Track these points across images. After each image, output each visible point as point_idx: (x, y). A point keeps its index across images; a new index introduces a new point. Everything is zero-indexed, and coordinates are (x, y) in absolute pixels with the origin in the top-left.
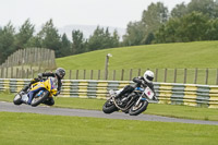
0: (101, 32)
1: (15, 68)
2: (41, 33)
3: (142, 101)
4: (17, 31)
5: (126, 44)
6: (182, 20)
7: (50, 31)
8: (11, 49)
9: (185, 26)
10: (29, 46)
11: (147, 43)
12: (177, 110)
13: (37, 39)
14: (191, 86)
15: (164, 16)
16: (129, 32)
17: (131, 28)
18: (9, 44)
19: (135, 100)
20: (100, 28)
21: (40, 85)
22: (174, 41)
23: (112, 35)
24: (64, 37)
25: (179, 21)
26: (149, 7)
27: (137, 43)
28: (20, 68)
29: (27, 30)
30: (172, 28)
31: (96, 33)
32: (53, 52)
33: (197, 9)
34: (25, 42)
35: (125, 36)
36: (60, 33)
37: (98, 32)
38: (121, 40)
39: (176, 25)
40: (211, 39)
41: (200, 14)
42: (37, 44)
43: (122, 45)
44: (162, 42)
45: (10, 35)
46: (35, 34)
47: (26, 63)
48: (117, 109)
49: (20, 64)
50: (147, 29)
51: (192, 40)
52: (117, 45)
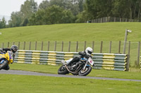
3: (87, 67)
5: (11, 26)
6: (46, 11)
9: (48, 14)
11: (24, 25)
12: (43, 68)
14: (52, 53)
15: (35, 8)
16: (12, 18)
17: (14, 16)
19: (82, 66)
21: (2, 56)
22: (41, 24)
23: (1, 20)
25: (44, 11)
26: (25, 3)
27: (18, 25)
30: (40, 16)
33: (56, 4)
35: (10, 21)
38: (7, 23)
39: (43, 14)
40: (65, 23)
41: (58, 7)
43: (8, 27)
44: (33, 25)
48: (67, 73)
50: (24, 17)
51: (53, 23)
52: (5, 27)
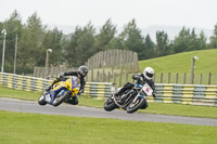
0: (187, 33)
1: (95, 71)
2: (123, 34)
4: (98, 32)
5: (214, 46)
7: (133, 31)
8: (91, 50)
10: (110, 48)
13: (119, 41)
16: (216, 33)
18: (89, 46)
19: (133, 97)
20: (186, 29)
21: (62, 84)
23: (198, 37)
24: (148, 38)
28: (101, 71)
29: (108, 30)
31: (181, 34)
32: (135, 54)
34: (106, 43)
35: (212, 38)
36: (144, 35)
37: (184, 33)
38: (208, 42)
42: (119, 45)
43: (209, 47)
45: (90, 36)
46: (116, 35)
47: (108, 66)
49: (100, 66)
52: (204, 47)
